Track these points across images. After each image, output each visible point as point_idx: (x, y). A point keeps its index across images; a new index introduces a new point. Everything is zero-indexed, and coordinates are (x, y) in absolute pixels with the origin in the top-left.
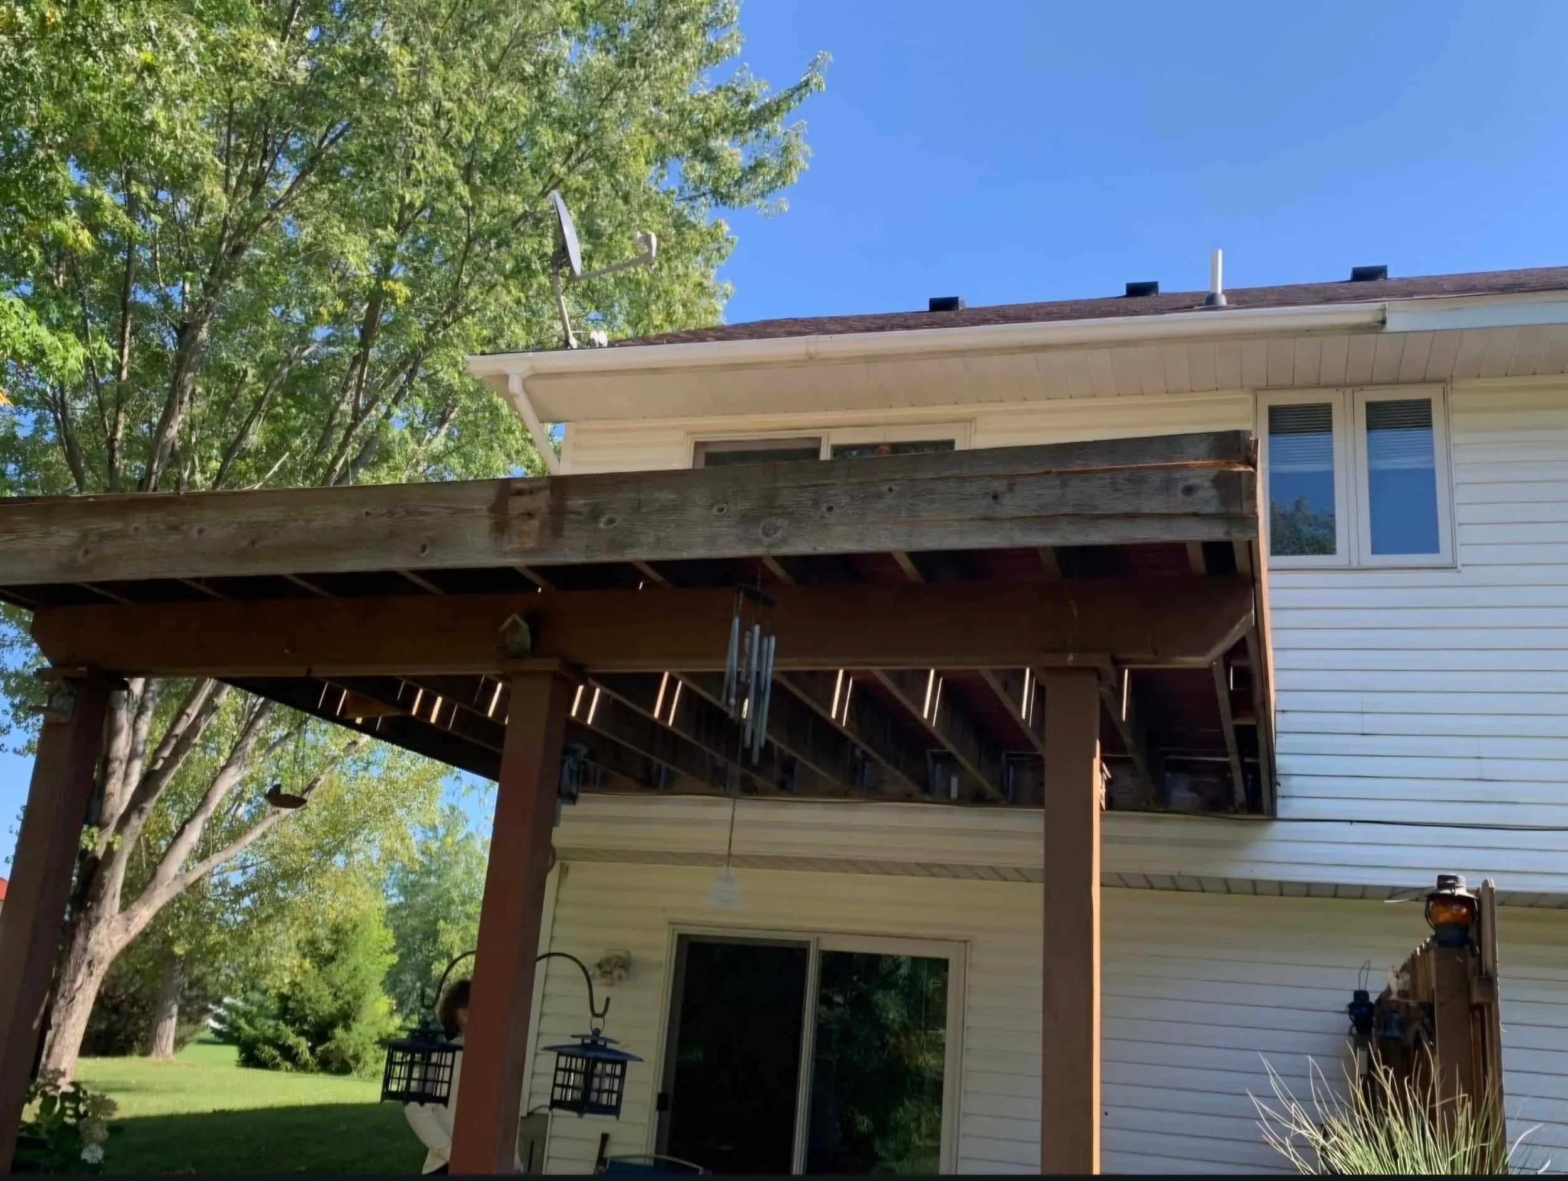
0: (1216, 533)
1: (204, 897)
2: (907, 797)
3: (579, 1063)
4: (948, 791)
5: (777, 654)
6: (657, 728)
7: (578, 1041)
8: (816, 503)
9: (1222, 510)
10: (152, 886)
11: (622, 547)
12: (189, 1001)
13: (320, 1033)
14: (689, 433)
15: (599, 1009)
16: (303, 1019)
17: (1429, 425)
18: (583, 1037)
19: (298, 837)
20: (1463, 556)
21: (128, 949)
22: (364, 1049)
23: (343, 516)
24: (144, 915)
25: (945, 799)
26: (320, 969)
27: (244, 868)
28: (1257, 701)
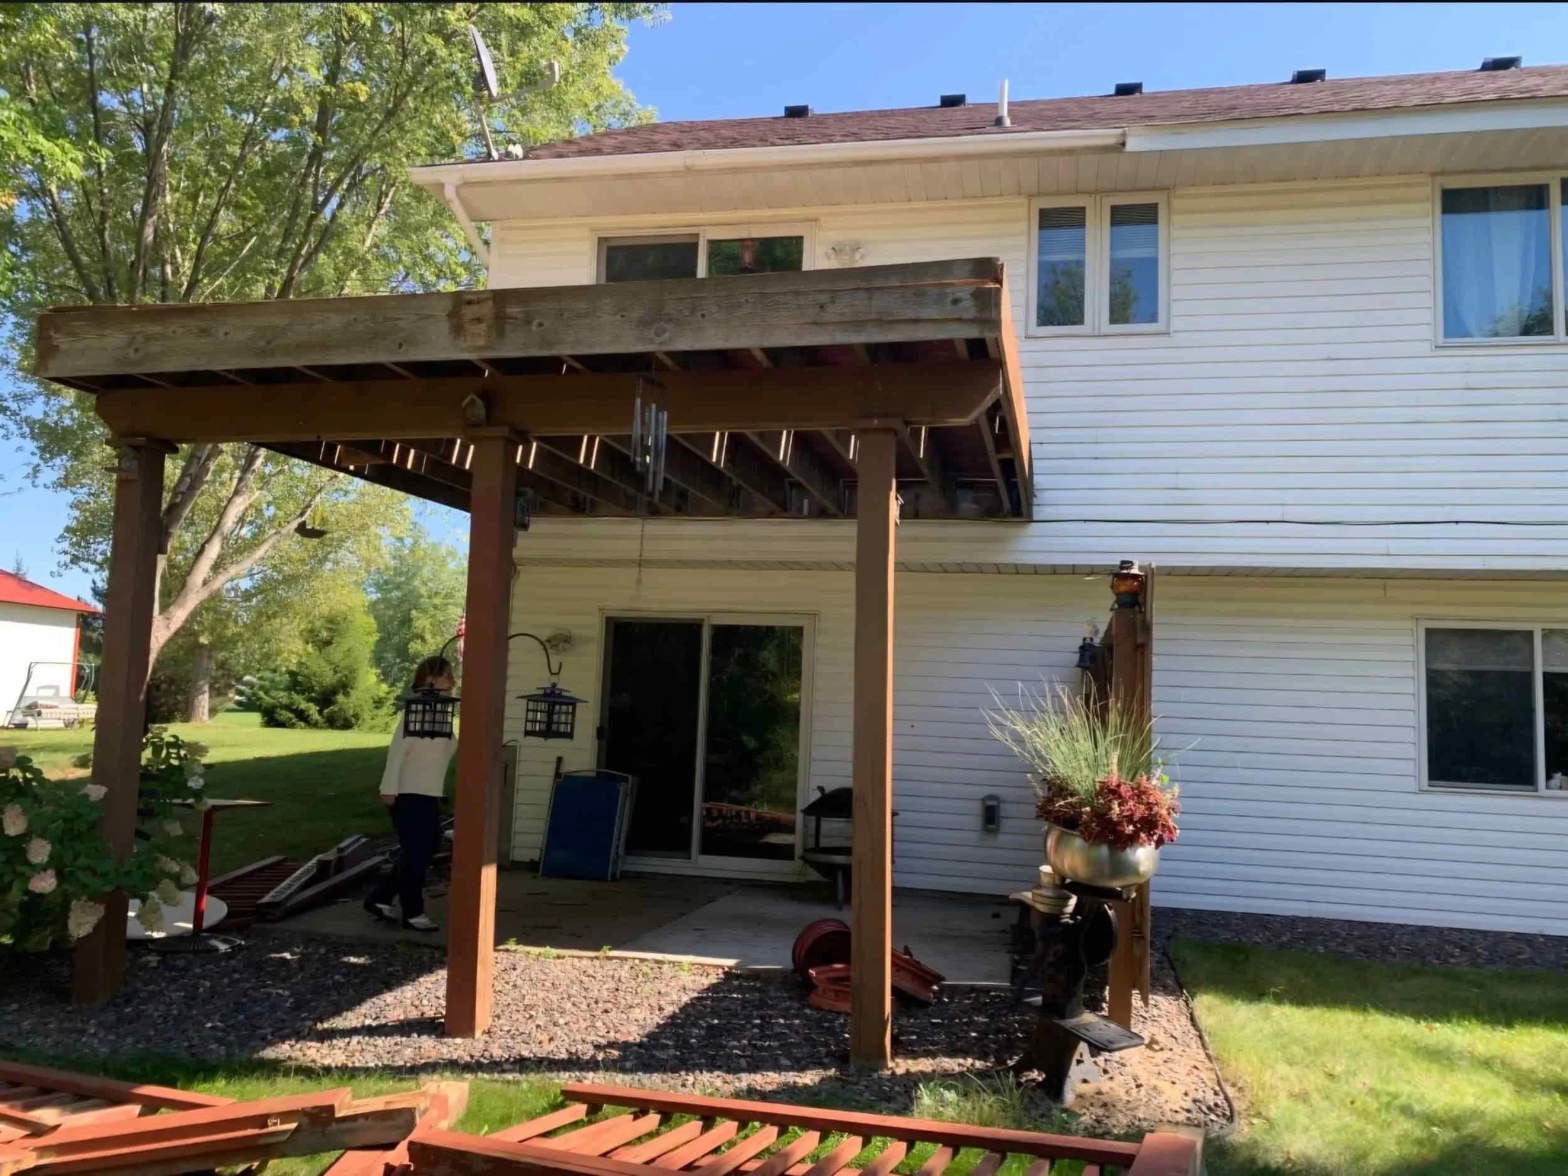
0: (973, 333)
1: (220, 601)
2: (771, 515)
3: (543, 706)
4: (800, 509)
5: (668, 423)
6: (582, 471)
7: (541, 692)
8: (693, 312)
9: (978, 315)
10: (184, 592)
11: (550, 344)
12: (216, 680)
13: (325, 699)
14: (593, 230)
15: (555, 669)
16: (311, 689)
17: (1155, 222)
18: (545, 689)
19: (294, 551)
20: (1176, 324)
21: (171, 640)
22: (362, 710)
23: (336, 321)
24: (179, 615)
25: (798, 515)
26: (320, 651)
27: (252, 575)
28: (1012, 440)
